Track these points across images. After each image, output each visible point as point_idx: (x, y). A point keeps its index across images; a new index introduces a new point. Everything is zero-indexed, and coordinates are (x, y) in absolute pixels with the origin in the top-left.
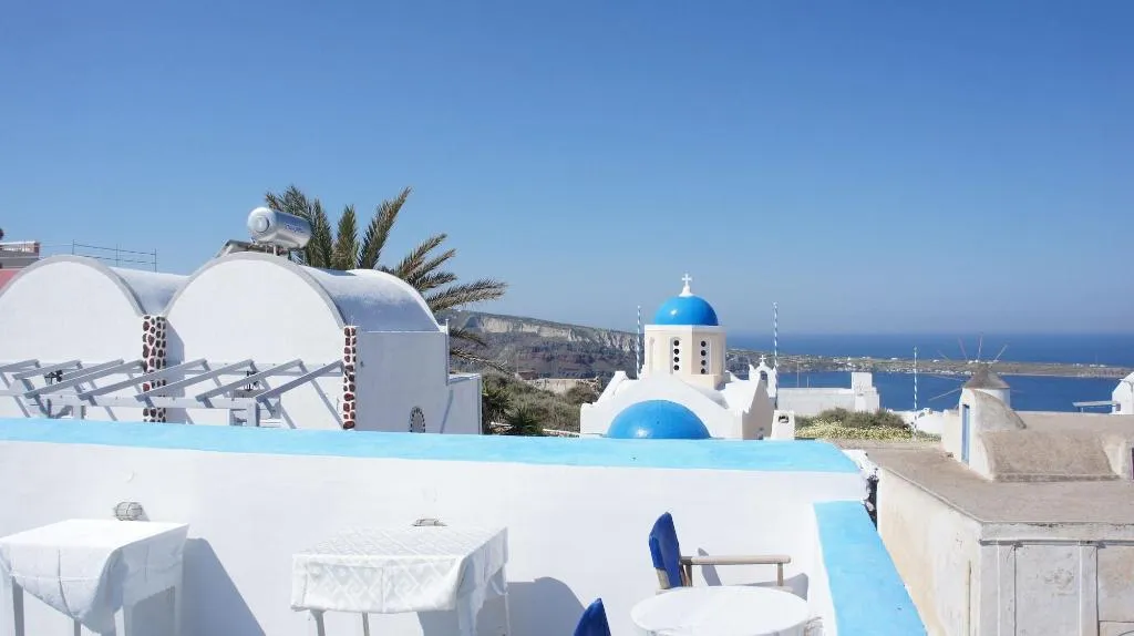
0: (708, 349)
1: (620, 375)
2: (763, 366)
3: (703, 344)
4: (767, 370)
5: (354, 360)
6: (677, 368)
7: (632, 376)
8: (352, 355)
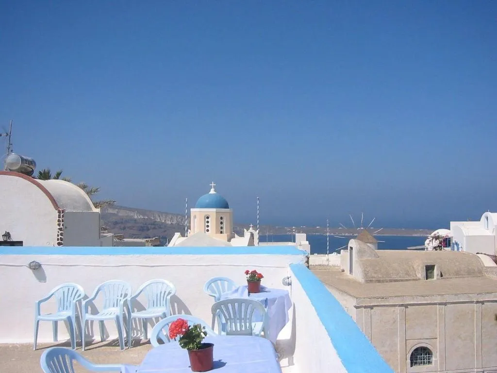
0: (224, 221)
1: (177, 235)
2: (251, 230)
3: (221, 218)
4: (253, 231)
5: (63, 225)
6: (208, 231)
7: (183, 235)
8: (61, 223)
